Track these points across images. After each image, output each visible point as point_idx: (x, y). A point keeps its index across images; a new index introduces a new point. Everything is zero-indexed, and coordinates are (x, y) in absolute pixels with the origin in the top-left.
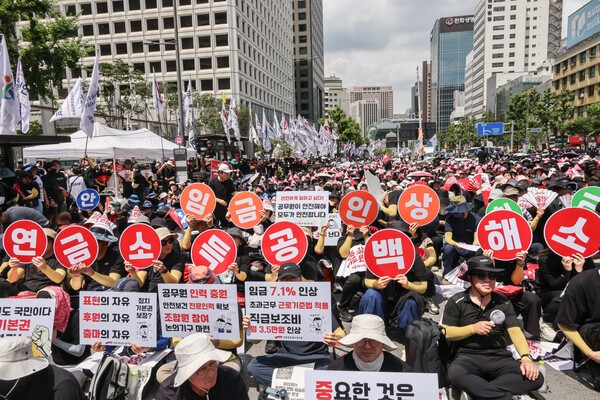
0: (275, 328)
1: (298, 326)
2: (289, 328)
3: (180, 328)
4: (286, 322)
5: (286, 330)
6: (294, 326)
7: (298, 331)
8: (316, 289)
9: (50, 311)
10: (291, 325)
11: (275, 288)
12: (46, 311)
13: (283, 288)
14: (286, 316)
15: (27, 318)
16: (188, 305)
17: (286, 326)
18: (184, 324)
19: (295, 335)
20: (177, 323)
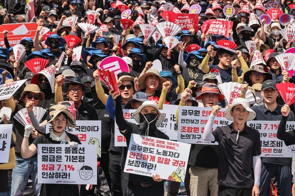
0: (266, 150)
1: (280, 148)
2: (274, 150)
3: (192, 137)
4: (273, 146)
5: (273, 151)
6: (278, 148)
7: (280, 151)
8: (293, 126)
9: (98, 129)
10: (276, 148)
11: (267, 125)
12: (96, 129)
13: (272, 125)
14: (273, 142)
15: (84, 133)
16: (200, 121)
17: (273, 148)
18: (194, 134)
19: (278, 154)
20: (189, 133)
